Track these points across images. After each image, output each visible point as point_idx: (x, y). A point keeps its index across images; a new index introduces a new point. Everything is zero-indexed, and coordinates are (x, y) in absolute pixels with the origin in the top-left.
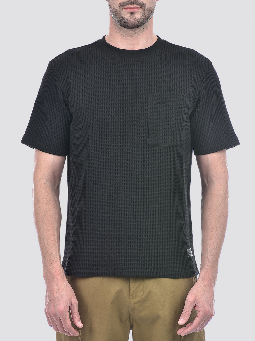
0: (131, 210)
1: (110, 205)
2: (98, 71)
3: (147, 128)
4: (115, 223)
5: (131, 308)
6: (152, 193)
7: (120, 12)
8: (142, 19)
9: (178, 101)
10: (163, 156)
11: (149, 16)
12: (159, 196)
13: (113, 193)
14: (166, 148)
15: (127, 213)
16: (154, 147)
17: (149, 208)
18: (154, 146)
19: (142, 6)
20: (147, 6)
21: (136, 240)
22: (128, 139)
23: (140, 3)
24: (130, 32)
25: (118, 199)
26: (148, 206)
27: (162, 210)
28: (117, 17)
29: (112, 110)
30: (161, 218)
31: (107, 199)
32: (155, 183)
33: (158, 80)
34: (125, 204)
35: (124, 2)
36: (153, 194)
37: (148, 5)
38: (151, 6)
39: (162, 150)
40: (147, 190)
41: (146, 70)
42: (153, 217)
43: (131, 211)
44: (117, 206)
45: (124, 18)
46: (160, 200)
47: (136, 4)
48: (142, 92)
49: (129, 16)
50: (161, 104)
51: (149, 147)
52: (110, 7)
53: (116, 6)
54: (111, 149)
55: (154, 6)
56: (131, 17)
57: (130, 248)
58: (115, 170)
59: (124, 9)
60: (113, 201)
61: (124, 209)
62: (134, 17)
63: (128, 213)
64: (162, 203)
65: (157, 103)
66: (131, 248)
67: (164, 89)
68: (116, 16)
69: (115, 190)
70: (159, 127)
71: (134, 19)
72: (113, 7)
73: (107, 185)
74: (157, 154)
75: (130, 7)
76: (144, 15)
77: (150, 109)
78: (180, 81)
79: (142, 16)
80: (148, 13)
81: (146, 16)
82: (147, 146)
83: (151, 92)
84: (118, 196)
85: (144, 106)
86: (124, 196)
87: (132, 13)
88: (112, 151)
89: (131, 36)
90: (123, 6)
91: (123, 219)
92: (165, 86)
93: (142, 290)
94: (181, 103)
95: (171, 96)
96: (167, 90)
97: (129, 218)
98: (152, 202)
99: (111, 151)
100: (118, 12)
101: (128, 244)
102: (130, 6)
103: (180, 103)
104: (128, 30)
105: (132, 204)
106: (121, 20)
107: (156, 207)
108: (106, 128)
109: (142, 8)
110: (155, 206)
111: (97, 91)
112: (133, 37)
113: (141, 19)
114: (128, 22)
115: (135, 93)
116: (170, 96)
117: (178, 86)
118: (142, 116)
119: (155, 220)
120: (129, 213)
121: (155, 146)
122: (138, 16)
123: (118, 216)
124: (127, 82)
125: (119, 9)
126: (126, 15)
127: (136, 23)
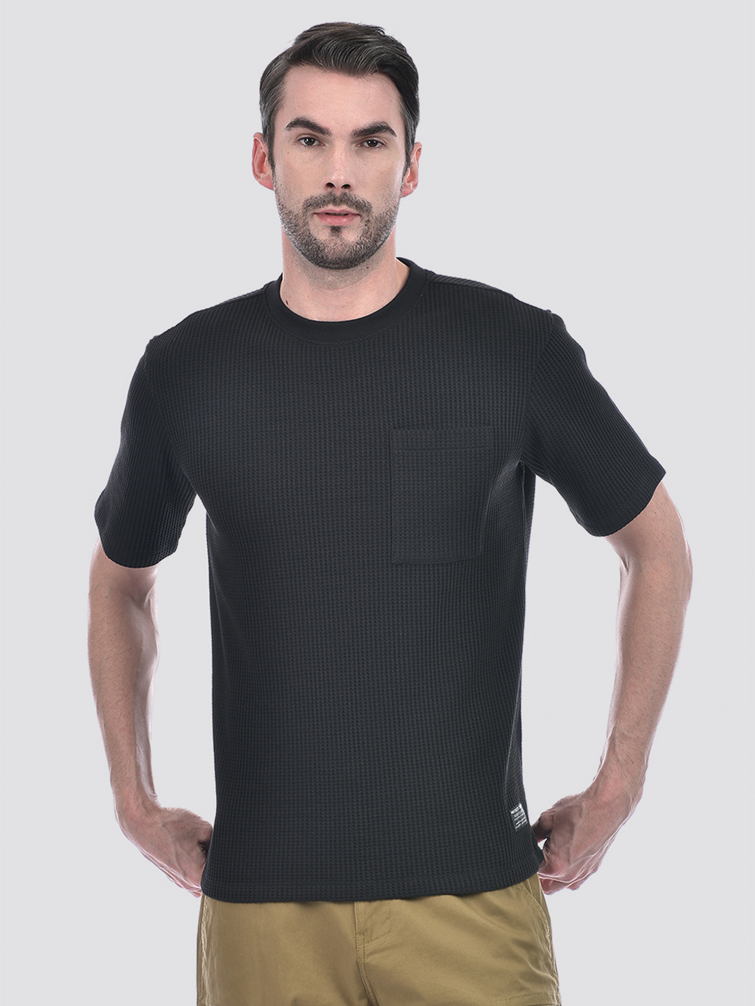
0: (351, 732)
1: (298, 721)
2: (252, 381)
3: (387, 521)
4: (312, 766)
5: (363, 968)
6: (406, 685)
7: (306, 224)
8: (362, 243)
9: (465, 445)
10: (432, 590)
11: (378, 235)
12: (425, 690)
13: (305, 692)
14: (438, 569)
15: (343, 740)
16: (408, 569)
17: (401, 724)
18: (406, 567)
19: (362, 208)
20: (374, 210)
21: (368, 807)
22: (337, 552)
23: (357, 202)
24: (330, 278)
25: (318, 705)
26: (399, 718)
27: (435, 726)
28: (297, 236)
29: (287, 481)
30: (435, 746)
31: (289, 707)
32: (413, 660)
33: (411, 393)
34: (337, 718)
35: (316, 198)
36: (408, 687)
37: (378, 209)
38: (384, 209)
39: (429, 573)
40: (392, 679)
41: (376, 372)
42: (413, 745)
43: (351, 736)
44: (315, 724)
45: (315, 239)
46: (428, 701)
47: (347, 204)
48: (370, 429)
49: (327, 234)
50: (420, 458)
51: (394, 569)
52: (282, 207)
53: (297, 207)
54: (293, 580)
55: (393, 209)
56: (334, 238)
57: (354, 830)
58: (306, 633)
59: (315, 216)
60: (304, 711)
61: (333, 730)
62: (342, 239)
63: (345, 741)
64: (433, 708)
65: (410, 454)
66: (356, 828)
67: (427, 417)
68: (294, 232)
69: (309, 683)
70: (419, 516)
71: (339, 242)
72: (288, 207)
73: (287, 671)
74: (416, 585)
75: (332, 210)
76: (365, 233)
77: (395, 471)
78: (469, 391)
79: (360, 235)
80: (377, 228)
81: (373, 236)
82: (390, 565)
83: (394, 428)
84: (316, 699)
85: (376, 466)
86: (331, 697)
87: (336, 230)
88: (296, 584)
89: (332, 286)
90: (314, 208)
91: (333, 756)
92: (431, 409)
93: (388, 918)
94: (473, 449)
95: (445, 435)
96: (437, 419)
97: (348, 754)
98: (407, 707)
99: (293, 583)
100: (301, 223)
101: (346, 818)
102: (330, 207)
103: (471, 451)
104: (326, 271)
105: (353, 718)
106: (307, 244)
107: (419, 719)
108: (274, 527)
109: (361, 216)
110: (417, 717)
111: (248, 436)
112: (340, 290)
113: (358, 244)
114: (324, 249)
115: (350, 433)
116: (443, 436)
117: (465, 405)
118: (372, 490)
119: (418, 752)
120: (347, 740)
121: (411, 566)
122: (352, 235)
123: (319, 749)
124: (329, 407)
125: (304, 214)
126: (320, 231)
127: (346, 254)
